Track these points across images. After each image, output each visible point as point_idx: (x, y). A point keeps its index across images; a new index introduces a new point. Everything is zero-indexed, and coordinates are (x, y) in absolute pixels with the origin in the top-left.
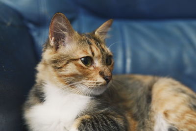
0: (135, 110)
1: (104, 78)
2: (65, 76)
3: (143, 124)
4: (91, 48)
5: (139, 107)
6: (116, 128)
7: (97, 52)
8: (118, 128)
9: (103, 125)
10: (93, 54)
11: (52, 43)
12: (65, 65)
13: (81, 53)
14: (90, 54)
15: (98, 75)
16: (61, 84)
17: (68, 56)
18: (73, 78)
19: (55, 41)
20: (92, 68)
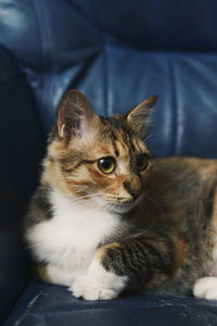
0: (184, 227)
1: (130, 192)
2: (76, 183)
3: (197, 248)
4: (114, 144)
5: (190, 222)
6: (156, 257)
7: (123, 152)
8: (160, 258)
9: (138, 257)
10: (117, 153)
11: (62, 133)
12: (76, 167)
13: (99, 152)
14: (112, 153)
15: (122, 188)
16: (71, 194)
17: (81, 154)
18: (86, 187)
19: (66, 129)
20: (113, 176)
